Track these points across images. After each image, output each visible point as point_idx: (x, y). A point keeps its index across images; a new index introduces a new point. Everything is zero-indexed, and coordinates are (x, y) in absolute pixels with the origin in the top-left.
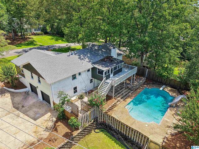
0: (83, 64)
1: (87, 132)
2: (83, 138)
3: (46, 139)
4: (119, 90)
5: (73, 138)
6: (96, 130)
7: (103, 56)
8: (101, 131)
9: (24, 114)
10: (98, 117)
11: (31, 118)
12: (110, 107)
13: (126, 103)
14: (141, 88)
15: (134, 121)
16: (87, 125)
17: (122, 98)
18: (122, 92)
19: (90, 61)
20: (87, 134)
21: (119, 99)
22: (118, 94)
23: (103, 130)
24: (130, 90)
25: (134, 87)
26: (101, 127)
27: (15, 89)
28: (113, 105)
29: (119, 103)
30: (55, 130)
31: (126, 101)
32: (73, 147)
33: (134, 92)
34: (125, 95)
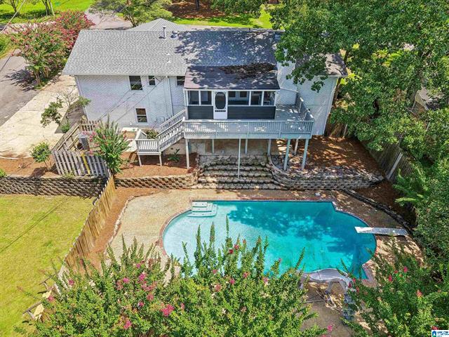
0: (169, 62)
1: (77, 190)
2: (67, 195)
16: (76, 177)
17: (219, 182)
20: (78, 195)
21: (212, 180)
22: (225, 170)
25: (285, 178)
28: (170, 179)
31: (219, 193)
32: (43, 197)
33: (275, 189)
34: (239, 182)
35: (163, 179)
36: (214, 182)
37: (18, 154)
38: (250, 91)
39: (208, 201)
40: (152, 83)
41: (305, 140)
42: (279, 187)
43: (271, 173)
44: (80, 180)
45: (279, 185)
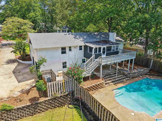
0: (76, 41)
1: (58, 104)
2: (51, 109)
3: (14, 97)
4: (112, 74)
5: (37, 104)
6: (70, 106)
7: (100, 39)
8: (75, 108)
9: (15, 77)
10: (74, 91)
11: (17, 80)
12: (94, 86)
13: (116, 87)
14: (141, 77)
15: (118, 106)
16: (59, 96)
17: (112, 82)
18: (115, 77)
19: (83, 41)
20: (58, 106)
21: (109, 82)
22: (110, 77)
23: (77, 107)
24: (126, 77)
25: (131, 74)
26: (77, 104)
27: (23, 61)
28: (98, 84)
29: (108, 85)
30: (27, 93)
31: (117, 85)
32: (37, 115)
33: (130, 79)
34: (118, 80)
35: (96, 85)
36: (110, 82)
37: (6, 97)
38: (112, 46)
39: (116, 89)
40: (70, 50)
41: (132, 59)
42: (131, 78)
43: (124, 74)
44: (61, 96)
45: (130, 77)
